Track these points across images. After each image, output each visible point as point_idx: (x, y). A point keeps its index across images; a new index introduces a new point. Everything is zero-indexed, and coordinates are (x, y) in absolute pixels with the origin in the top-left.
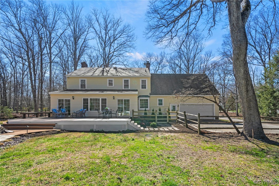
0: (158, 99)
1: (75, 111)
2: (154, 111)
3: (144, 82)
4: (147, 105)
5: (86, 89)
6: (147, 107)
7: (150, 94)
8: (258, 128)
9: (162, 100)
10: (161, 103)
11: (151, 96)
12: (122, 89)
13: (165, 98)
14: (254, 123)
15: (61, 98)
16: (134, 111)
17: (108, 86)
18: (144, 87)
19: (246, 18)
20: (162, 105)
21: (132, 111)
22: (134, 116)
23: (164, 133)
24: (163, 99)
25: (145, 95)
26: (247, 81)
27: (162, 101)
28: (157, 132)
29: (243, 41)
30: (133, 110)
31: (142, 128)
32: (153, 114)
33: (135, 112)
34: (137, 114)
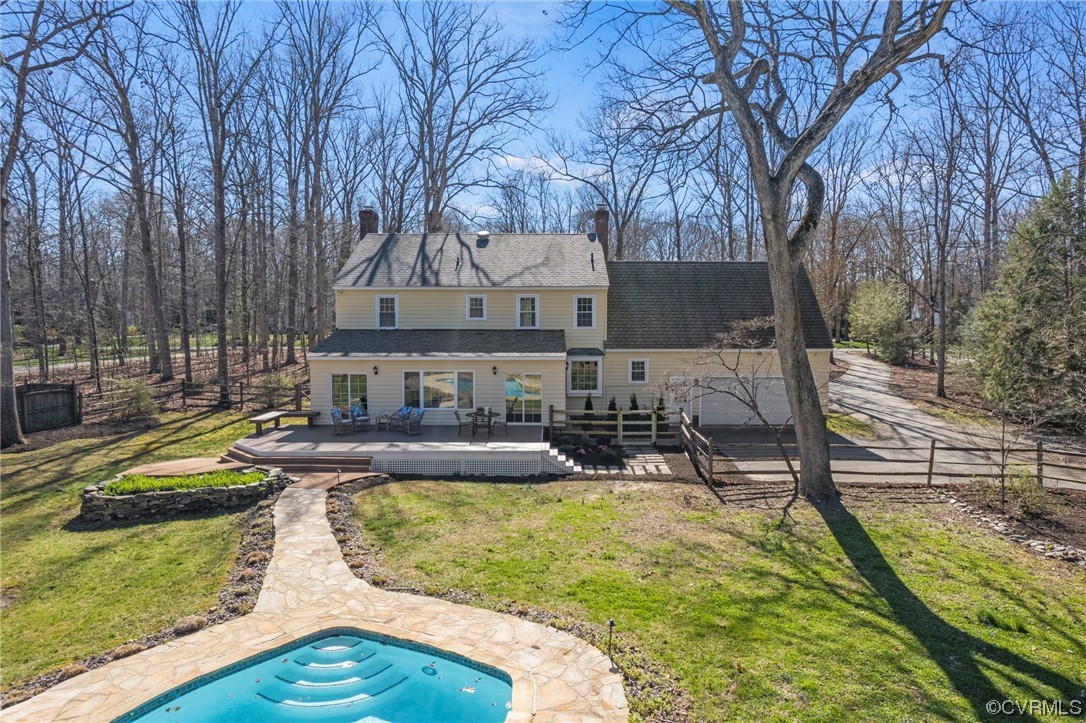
0: (629, 359)
1: (390, 414)
2: (615, 410)
3: (585, 305)
4: (595, 379)
5: (397, 327)
6: (595, 387)
7: (606, 346)
8: (821, 477)
9: (643, 363)
10: (638, 373)
11: (607, 350)
12: (512, 328)
13: (651, 358)
14: (814, 467)
15: (340, 372)
16: (555, 409)
17: (468, 317)
18: (585, 320)
19: (801, 249)
20: (643, 379)
21: (548, 409)
22: (555, 425)
23: (630, 483)
24: (648, 360)
25: (590, 349)
26: (798, 382)
27: (643, 368)
28: (615, 479)
29: (789, 303)
30: (551, 406)
31: (578, 469)
32: (612, 406)
33: (558, 412)
34: (562, 418)
